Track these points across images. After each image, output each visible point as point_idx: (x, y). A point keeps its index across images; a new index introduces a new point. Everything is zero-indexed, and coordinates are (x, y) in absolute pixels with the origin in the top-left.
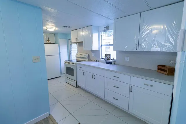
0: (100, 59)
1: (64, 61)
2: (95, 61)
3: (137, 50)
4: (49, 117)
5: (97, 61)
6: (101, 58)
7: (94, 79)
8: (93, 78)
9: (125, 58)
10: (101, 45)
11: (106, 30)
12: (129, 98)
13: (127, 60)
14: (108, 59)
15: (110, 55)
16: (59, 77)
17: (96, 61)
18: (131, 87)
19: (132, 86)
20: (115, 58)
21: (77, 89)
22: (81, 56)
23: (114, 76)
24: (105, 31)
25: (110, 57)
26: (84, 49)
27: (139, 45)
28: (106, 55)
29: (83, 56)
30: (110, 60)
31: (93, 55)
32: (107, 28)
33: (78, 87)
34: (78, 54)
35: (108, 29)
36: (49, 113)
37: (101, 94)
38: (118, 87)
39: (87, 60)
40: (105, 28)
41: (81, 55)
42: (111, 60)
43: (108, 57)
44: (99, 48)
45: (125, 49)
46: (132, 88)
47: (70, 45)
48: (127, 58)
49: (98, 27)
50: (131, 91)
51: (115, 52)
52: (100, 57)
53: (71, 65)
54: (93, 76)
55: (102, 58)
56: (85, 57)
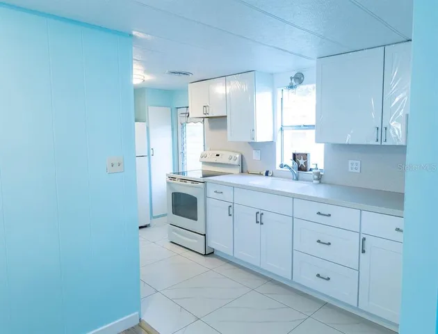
0: (278, 167)
1: (167, 175)
2: (261, 174)
3: (379, 143)
4: (139, 325)
5: (267, 174)
6: (282, 166)
7: (262, 224)
8: (257, 222)
9: (350, 165)
10: (279, 127)
11: (294, 84)
12: (359, 270)
13: (356, 171)
14: (300, 169)
15: (305, 156)
16: (145, 227)
17: (264, 173)
18: (364, 239)
19: (365, 236)
20: (321, 166)
21: (208, 258)
22: (219, 160)
23: (319, 213)
24: (291, 87)
25: (306, 163)
26: (229, 139)
27: (384, 129)
28: (294, 155)
29: (224, 159)
30: (306, 170)
31: (254, 157)
32: (299, 78)
33: (209, 253)
34: (207, 152)
35: (301, 82)
36: (140, 315)
37: (280, 269)
38: (329, 244)
39: (238, 170)
40: (291, 78)
41: (218, 155)
42: (311, 170)
43: (302, 162)
44: (274, 136)
45: (348, 140)
46: (366, 242)
47: (179, 125)
48: (354, 165)
49: (272, 74)
50: (363, 252)
51: (321, 147)
52: (278, 163)
53: (188, 186)
54: (259, 215)
55: (284, 164)
56: (232, 162)
